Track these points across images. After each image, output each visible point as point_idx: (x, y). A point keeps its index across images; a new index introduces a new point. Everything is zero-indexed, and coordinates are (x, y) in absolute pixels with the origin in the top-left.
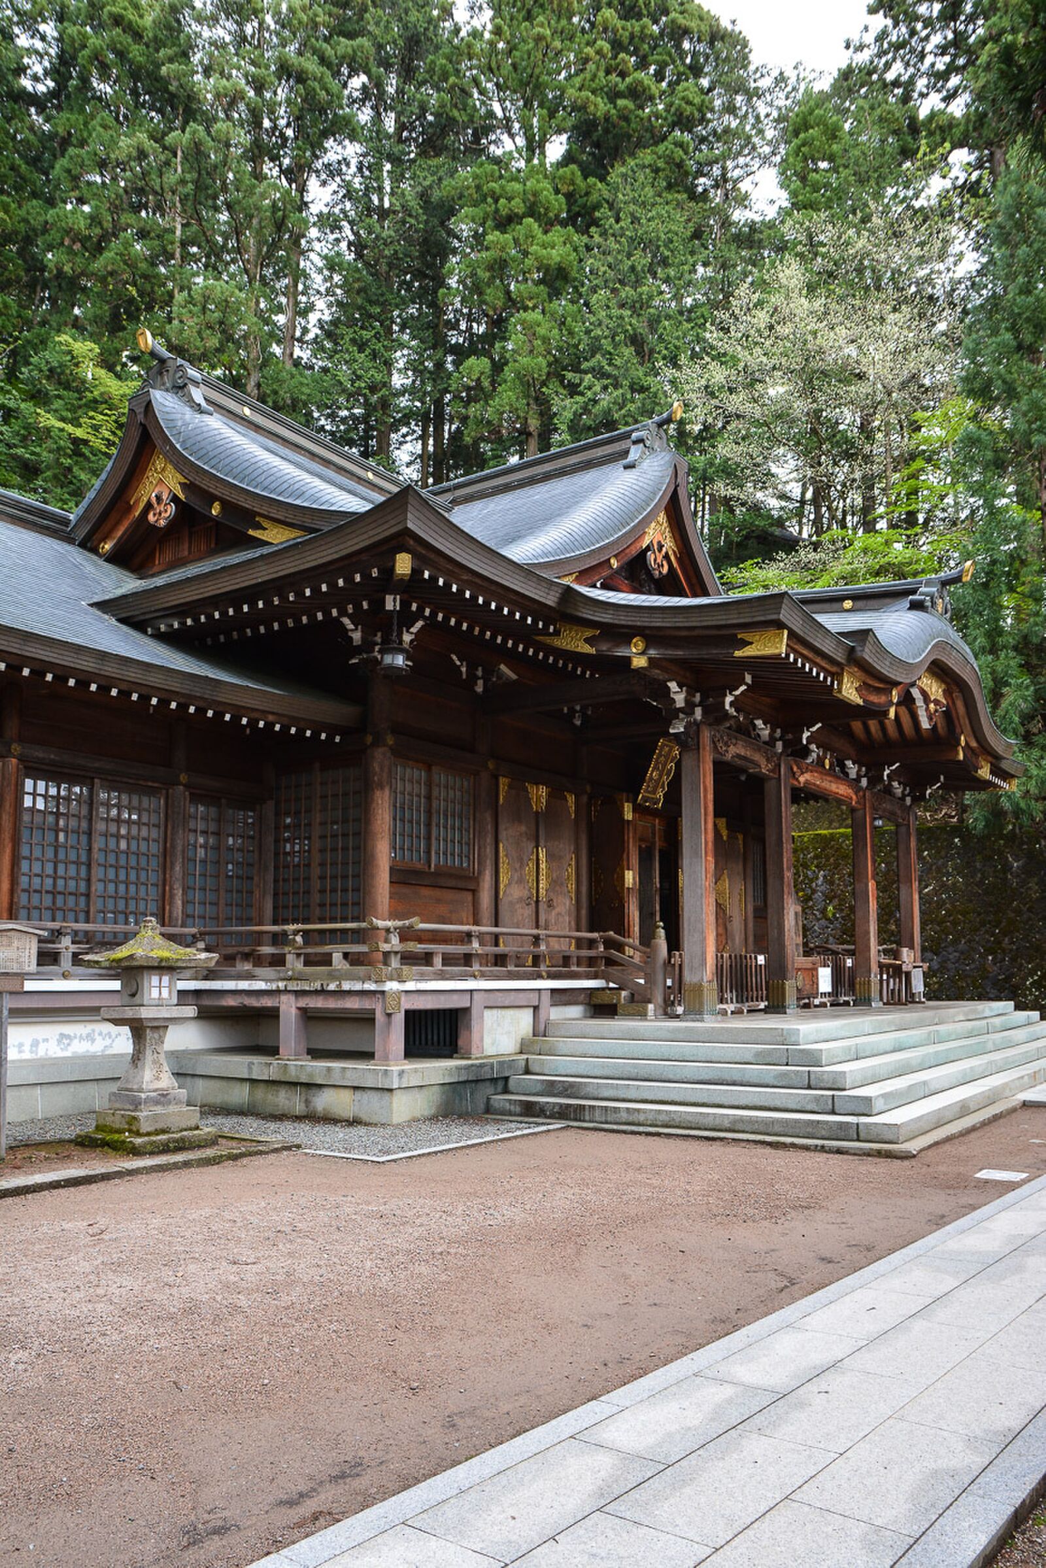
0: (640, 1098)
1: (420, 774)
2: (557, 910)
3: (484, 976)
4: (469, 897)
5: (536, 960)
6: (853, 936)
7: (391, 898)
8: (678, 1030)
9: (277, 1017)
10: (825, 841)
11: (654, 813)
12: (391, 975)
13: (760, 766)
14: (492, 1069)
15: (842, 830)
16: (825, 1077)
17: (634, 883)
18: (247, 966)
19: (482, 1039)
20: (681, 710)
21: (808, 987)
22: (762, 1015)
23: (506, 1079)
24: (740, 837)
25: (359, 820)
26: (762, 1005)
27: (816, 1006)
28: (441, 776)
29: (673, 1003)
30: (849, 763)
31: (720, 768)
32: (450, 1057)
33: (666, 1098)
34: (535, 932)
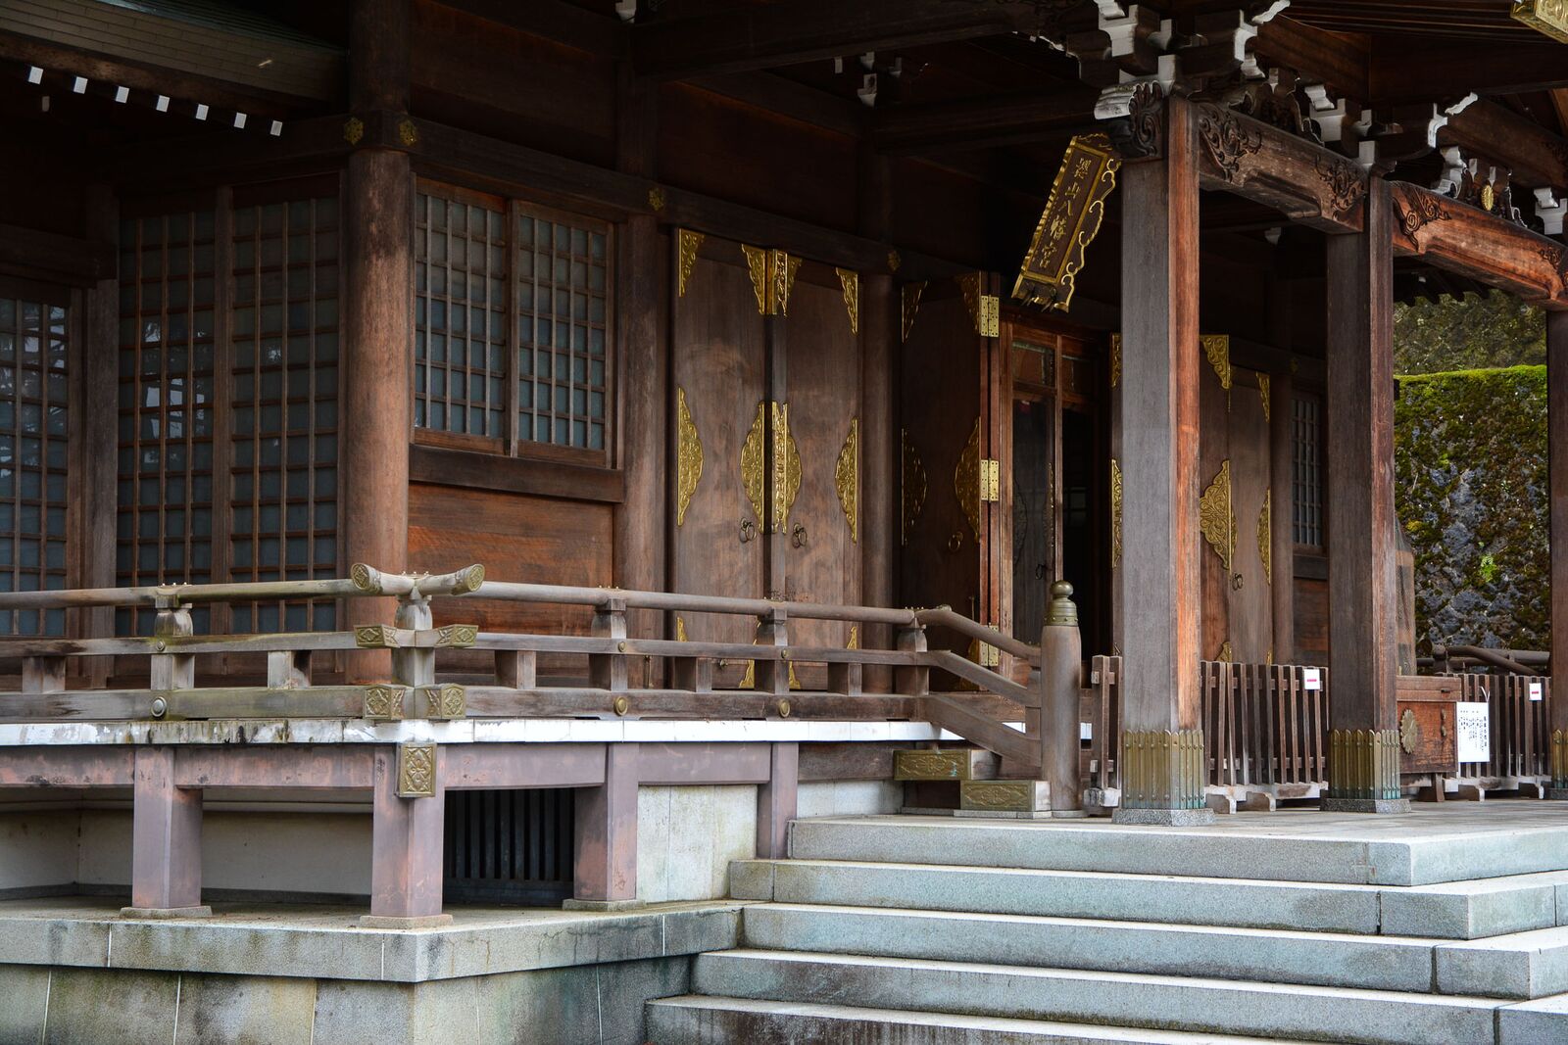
0: (1016, 1007)
1: (479, 219)
2: (816, 554)
3: (639, 710)
4: (602, 519)
5: (765, 672)
6: (1544, 628)
7: (411, 520)
8: (1107, 843)
9: (128, 813)
10: (1478, 397)
11: (1053, 322)
12: (414, 706)
13: (1316, 203)
14: (657, 934)
15: (1521, 368)
16: (1476, 964)
17: (1003, 492)
18: (52, 688)
19: (632, 863)
20: (1123, 62)
21: (1429, 749)
22: (1313, 815)
23: (691, 959)
24: (1264, 383)
25: (333, 330)
26: (1315, 790)
27: (1450, 796)
28: (533, 227)
29: (1095, 781)
30: (1545, 196)
31: (1217, 206)
32: (556, 905)
33: (1078, 1009)
34: (762, 604)
